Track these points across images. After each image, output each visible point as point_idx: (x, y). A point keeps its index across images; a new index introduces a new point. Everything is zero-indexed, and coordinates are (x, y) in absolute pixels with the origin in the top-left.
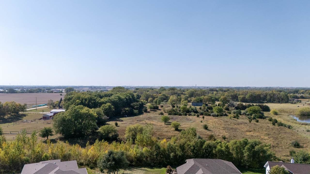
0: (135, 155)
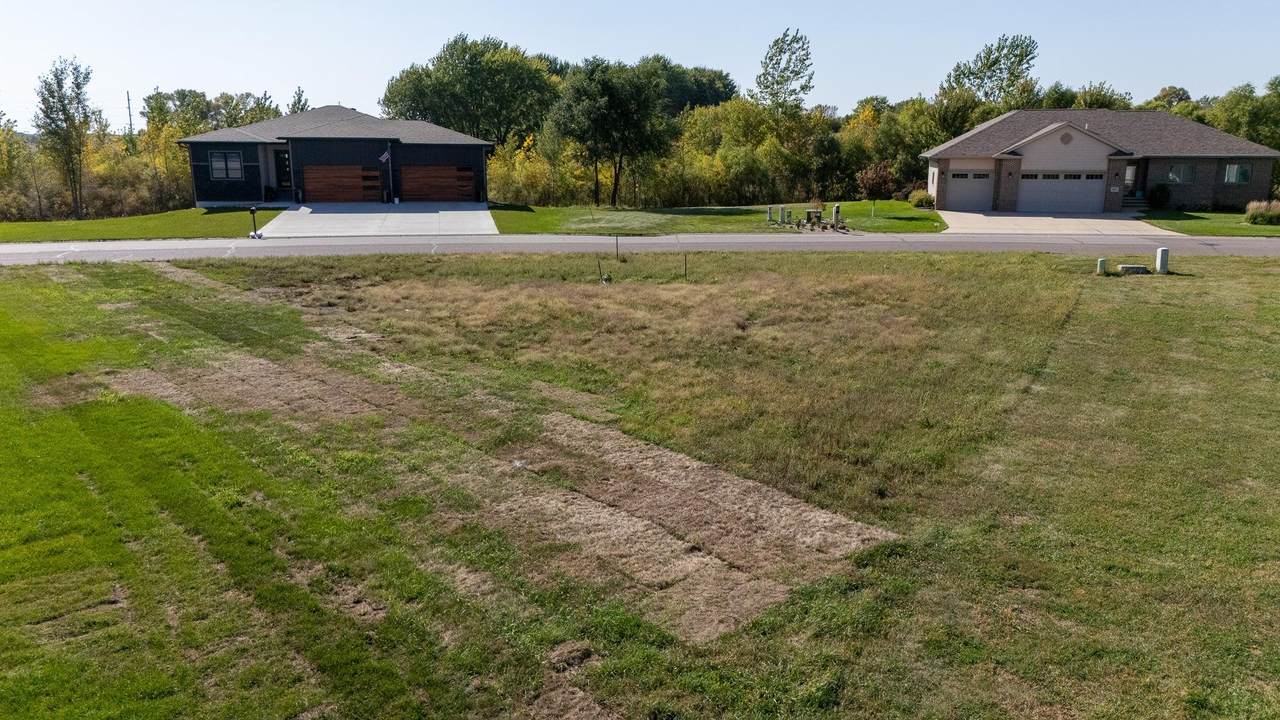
0: (718, 173)
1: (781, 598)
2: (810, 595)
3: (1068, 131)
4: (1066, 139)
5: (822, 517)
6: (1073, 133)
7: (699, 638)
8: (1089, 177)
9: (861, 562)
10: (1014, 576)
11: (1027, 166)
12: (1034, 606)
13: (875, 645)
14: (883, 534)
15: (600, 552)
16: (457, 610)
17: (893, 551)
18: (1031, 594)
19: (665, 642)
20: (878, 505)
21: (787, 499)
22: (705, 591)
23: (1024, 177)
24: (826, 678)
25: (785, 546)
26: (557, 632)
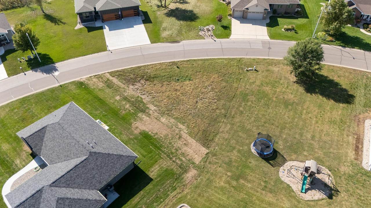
1: (201, 159)
2: (203, 159)
4: (257, 6)
5: (204, 149)
8: (260, 13)
11: (249, 11)
13: (206, 163)
14: (208, 151)
15: (191, 155)
16: (184, 162)
17: (208, 153)
18: (215, 157)
19: (195, 164)
20: (208, 147)
21: (202, 146)
22: (197, 159)
23: (249, 13)
24: (203, 166)
25: (201, 153)
26: (190, 164)
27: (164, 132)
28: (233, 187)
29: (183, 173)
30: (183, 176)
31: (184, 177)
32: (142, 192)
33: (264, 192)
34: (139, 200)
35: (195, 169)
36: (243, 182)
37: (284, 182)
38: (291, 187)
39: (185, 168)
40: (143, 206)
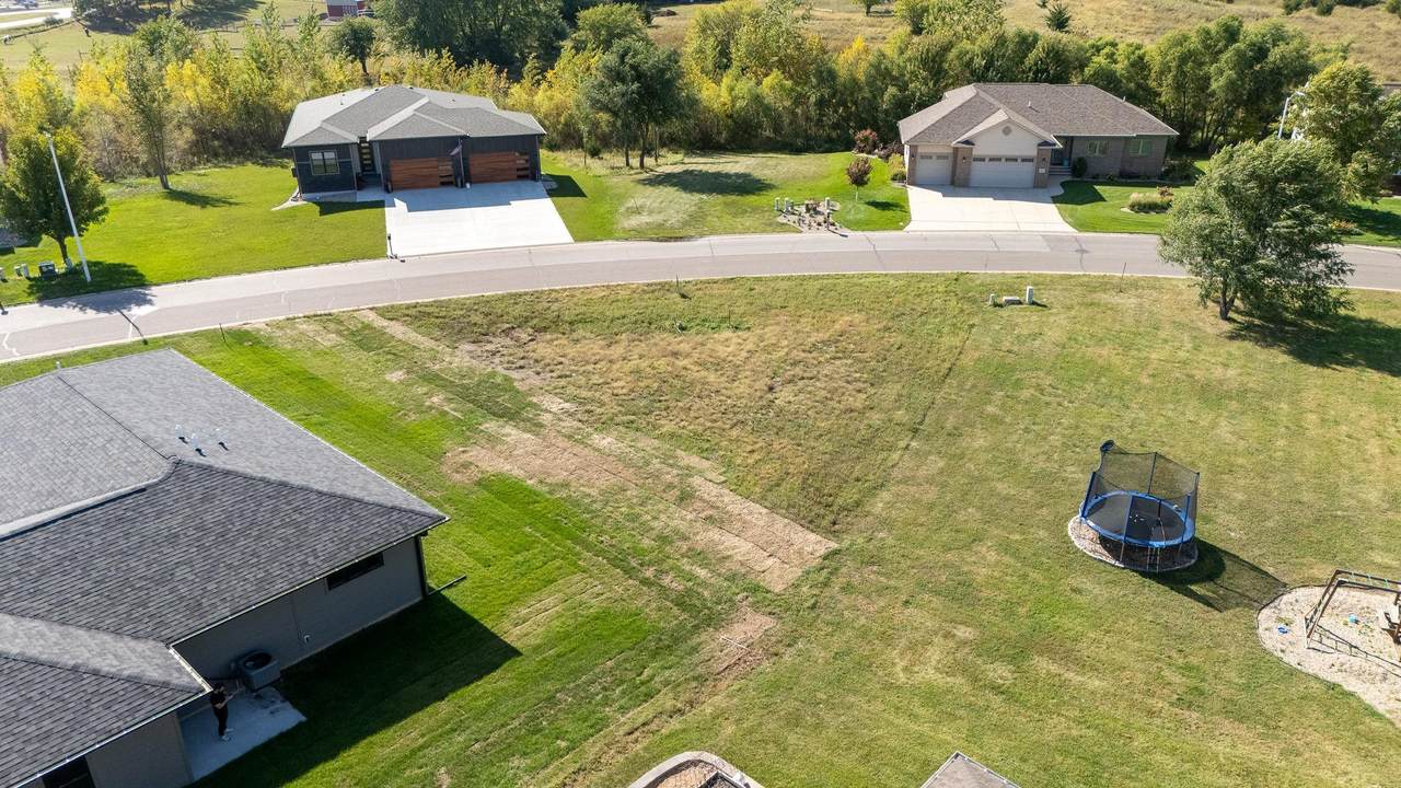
0: (725, 104)
1: (800, 574)
2: (808, 573)
3: (1009, 125)
4: (1007, 131)
5: (813, 537)
6: (1012, 127)
7: (777, 591)
8: (1024, 160)
9: (825, 558)
10: (872, 560)
11: (977, 151)
12: (874, 572)
13: (826, 590)
14: (834, 545)
15: (740, 559)
16: (704, 584)
17: (836, 552)
18: (875, 568)
19: (768, 592)
20: (832, 531)
21: (800, 528)
22: (777, 573)
23: (975, 160)
24: (813, 601)
25: (800, 553)
26: (737, 591)
27: (605, 481)
28: (997, 689)
29: (696, 627)
30: (695, 640)
31: (700, 644)
32: (444, 708)
33: (1195, 715)
34: (421, 741)
35: (768, 609)
36: (1054, 668)
37: (1301, 672)
38: (1352, 694)
39: (709, 608)
40: (443, 770)
